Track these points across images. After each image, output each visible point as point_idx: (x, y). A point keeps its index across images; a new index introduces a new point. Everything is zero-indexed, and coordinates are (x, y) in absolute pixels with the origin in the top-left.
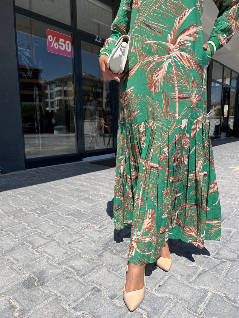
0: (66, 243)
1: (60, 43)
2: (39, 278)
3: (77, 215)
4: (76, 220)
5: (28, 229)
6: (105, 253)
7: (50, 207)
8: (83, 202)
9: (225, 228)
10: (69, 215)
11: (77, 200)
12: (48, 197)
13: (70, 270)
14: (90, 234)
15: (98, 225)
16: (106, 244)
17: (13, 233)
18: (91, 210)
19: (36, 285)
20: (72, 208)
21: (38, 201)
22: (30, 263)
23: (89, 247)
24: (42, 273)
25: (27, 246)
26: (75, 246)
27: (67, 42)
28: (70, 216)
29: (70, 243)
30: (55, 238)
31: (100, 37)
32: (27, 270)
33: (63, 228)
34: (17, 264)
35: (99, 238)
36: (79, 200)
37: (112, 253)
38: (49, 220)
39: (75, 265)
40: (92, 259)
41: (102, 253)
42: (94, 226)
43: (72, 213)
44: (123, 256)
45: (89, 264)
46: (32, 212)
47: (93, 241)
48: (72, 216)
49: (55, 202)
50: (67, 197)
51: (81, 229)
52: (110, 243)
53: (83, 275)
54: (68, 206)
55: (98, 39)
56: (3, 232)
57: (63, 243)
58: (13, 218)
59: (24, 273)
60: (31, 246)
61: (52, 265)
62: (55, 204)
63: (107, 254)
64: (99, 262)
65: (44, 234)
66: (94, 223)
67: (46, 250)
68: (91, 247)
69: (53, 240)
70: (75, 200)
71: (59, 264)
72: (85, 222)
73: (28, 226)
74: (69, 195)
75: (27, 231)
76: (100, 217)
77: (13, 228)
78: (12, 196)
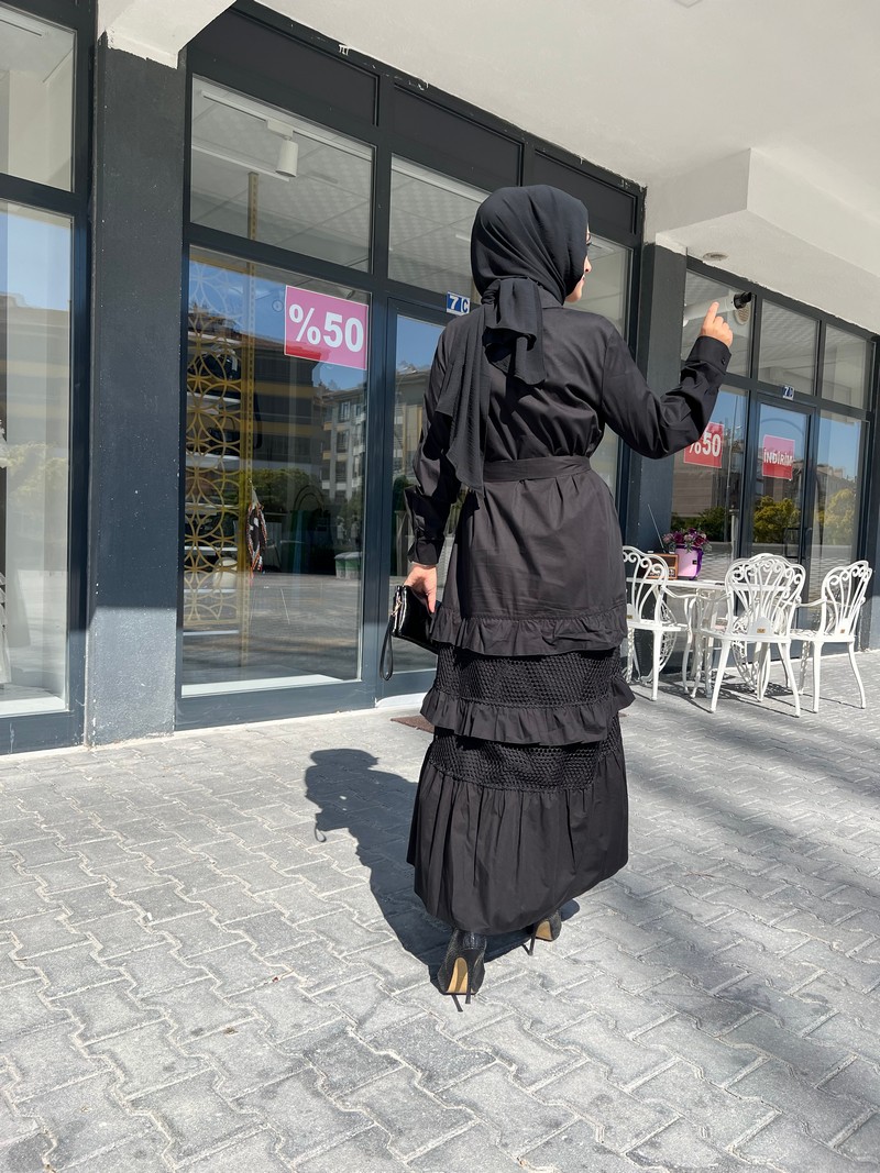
0: (187, 1030)
1: (328, 327)
2: (60, 1141)
3: (265, 928)
4: (253, 949)
5: (96, 964)
6: (287, 1085)
7: (194, 890)
8: (305, 880)
9: (737, 1046)
10: (237, 925)
11: (287, 872)
12: (202, 850)
13: (160, 1129)
14: (270, 1008)
15: (312, 974)
16: (306, 1054)
17: (49, 975)
18: (314, 915)
19: (46, 1161)
20: (259, 901)
21: (169, 860)
22: (57, 1087)
23: (249, 1057)
24: (77, 1126)
25: (70, 1024)
26: (211, 1045)
27: (352, 321)
28: (241, 932)
29: (196, 1033)
30: (161, 1009)
31: (465, 301)
32: (38, 1109)
33: (201, 973)
34: (19, 1084)
35: (295, 1026)
36: (294, 872)
37: (307, 1089)
38: (171, 940)
39: (181, 1115)
40: (239, 1102)
41: (279, 1084)
42: (300, 978)
43: (250, 920)
44: (339, 1105)
45: (224, 1117)
46: (131, 903)
47: (272, 1034)
48: (247, 931)
49: (218, 871)
50: (263, 854)
51: (255, 984)
52: (319, 1051)
53: (188, 1153)
54: (249, 890)
55: (458, 308)
56: (23, 967)
57: (178, 1030)
58: (69, 918)
59: (24, 1119)
60: (82, 1027)
61: (114, 1104)
62: (214, 878)
63: (294, 1090)
64: (253, 1115)
65: (135, 991)
66: (302, 969)
67: (118, 1050)
68: (256, 1057)
69: (152, 1015)
70: (282, 872)
71: (135, 1103)
72: (277, 962)
73: (101, 953)
74: (268, 849)
75: (91, 971)
76: (332, 944)
77: (55, 953)
78: (95, 833)
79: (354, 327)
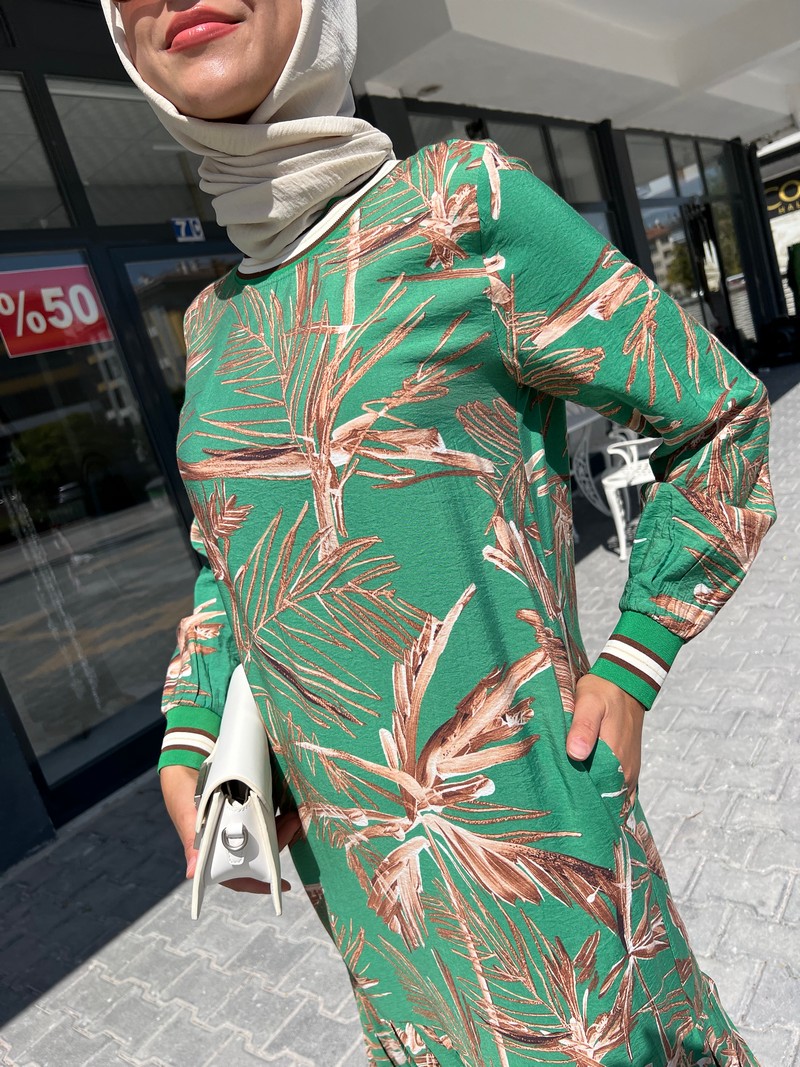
1: (49, 306)
11: (269, 1050)
27: (75, 290)
31: (194, 223)
55: (189, 232)
74: (231, 1012)
79: (80, 297)
